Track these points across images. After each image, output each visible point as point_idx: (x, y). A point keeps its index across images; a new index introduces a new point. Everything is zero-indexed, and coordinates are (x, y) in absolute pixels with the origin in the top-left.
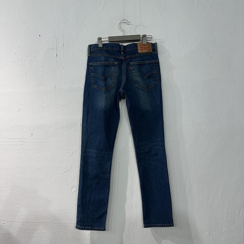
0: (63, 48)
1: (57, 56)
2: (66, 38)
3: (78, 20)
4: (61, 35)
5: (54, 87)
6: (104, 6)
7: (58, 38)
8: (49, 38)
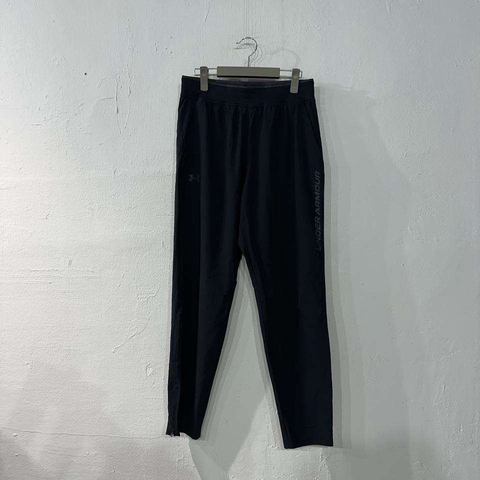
0: (130, 96)
1: (118, 112)
2: (135, 78)
3: (158, 42)
4: (127, 72)
5: (113, 172)
6: (207, 15)
7: (121, 77)
8: (104, 78)
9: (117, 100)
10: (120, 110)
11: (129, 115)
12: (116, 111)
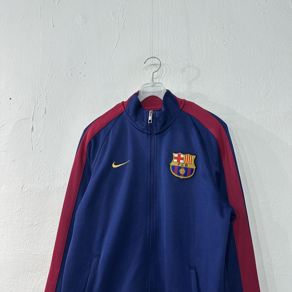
0: (45, 116)
1: (32, 130)
2: (51, 99)
3: (74, 68)
4: (45, 94)
5: (21, 187)
6: (118, 42)
7: (39, 100)
8: (24, 101)
9: (33, 120)
10: (34, 129)
11: (42, 132)
12: (31, 129)
